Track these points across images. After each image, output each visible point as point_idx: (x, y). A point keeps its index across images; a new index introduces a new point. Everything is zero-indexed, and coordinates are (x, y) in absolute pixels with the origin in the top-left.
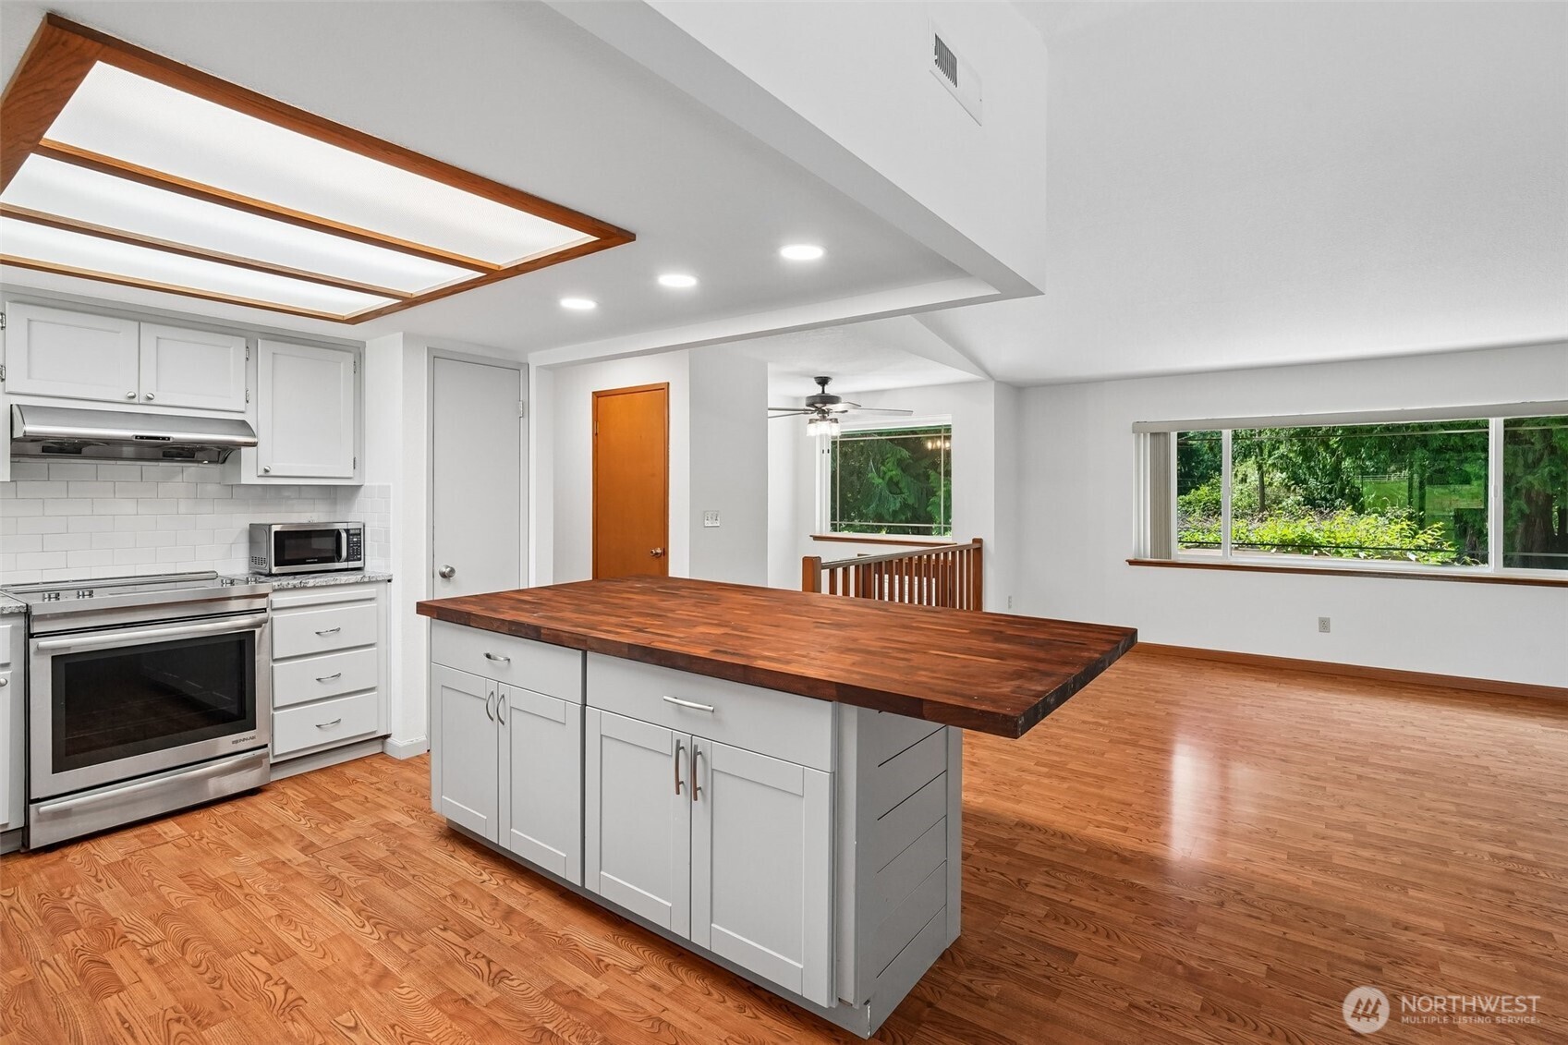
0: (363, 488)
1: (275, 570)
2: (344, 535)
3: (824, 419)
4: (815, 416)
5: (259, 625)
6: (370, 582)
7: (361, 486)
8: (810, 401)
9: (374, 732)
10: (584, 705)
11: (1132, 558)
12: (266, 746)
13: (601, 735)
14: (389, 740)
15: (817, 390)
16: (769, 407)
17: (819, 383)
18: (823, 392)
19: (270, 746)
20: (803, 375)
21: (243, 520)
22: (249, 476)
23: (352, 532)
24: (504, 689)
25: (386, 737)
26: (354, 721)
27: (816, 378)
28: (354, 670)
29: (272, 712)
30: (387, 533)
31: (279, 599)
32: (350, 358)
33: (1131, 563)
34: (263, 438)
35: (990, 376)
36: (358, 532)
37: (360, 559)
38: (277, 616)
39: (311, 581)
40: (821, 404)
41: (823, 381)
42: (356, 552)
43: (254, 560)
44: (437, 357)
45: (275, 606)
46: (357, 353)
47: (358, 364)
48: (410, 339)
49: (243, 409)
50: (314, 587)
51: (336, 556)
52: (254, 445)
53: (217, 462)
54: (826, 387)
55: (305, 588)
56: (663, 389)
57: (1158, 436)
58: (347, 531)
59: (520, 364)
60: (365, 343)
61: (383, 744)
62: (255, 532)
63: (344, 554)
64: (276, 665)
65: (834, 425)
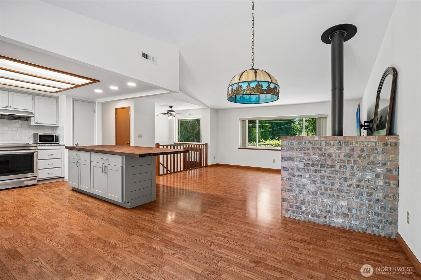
0: (59, 127)
1: (39, 142)
2: (54, 136)
3: (171, 116)
4: (169, 115)
5: (35, 152)
6: (60, 146)
7: (58, 126)
8: (168, 111)
9: (61, 176)
10: (91, 161)
11: (239, 147)
12: (36, 176)
13: (93, 166)
14: (64, 178)
15: (170, 109)
16: (156, 112)
17: (170, 108)
18: (171, 110)
19: (37, 176)
20: (167, 106)
21: (32, 132)
22: (33, 123)
23: (56, 136)
24: (79, 161)
25: (64, 177)
26: (56, 173)
27: (169, 106)
28: (56, 163)
29: (38, 170)
30: (64, 136)
31: (39, 148)
32: (56, 100)
33: (239, 148)
34: (36, 115)
35: (208, 107)
36: (58, 136)
37: (58, 141)
38: (39, 151)
39: (46, 145)
40: (170, 112)
41: (171, 107)
42: (57, 140)
43: (34, 141)
44: (74, 100)
45: (38, 149)
46: (57, 99)
47: (57, 101)
48: (68, 96)
49: (31, 110)
50: (47, 146)
51: (53, 141)
52: (34, 117)
53: (26, 120)
54: (172, 108)
55: (45, 146)
56: (129, 108)
57: (244, 121)
58: (55, 135)
59: (94, 102)
60: (59, 97)
61: (63, 179)
62: (35, 135)
63: (55, 140)
64: (39, 161)
65: (174, 117)
